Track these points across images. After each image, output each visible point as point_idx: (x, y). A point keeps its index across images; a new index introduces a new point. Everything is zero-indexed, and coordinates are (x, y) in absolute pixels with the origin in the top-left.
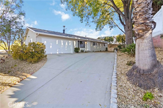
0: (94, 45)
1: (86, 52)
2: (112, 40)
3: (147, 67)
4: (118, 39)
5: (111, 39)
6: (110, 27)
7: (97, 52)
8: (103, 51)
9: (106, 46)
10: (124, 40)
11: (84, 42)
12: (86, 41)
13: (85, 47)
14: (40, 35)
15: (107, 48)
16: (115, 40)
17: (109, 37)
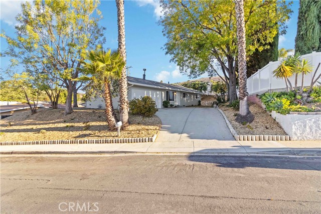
0: (184, 97)
1: (176, 107)
2: (205, 89)
3: (245, 114)
4: (215, 88)
5: (203, 87)
6: (209, 75)
7: (188, 106)
8: (196, 106)
9: (199, 98)
10: (223, 91)
11: (173, 92)
12: (175, 91)
13: (175, 100)
14: (135, 86)
15: (200, 102)
16: (209, 88)
17: (201, 84)
